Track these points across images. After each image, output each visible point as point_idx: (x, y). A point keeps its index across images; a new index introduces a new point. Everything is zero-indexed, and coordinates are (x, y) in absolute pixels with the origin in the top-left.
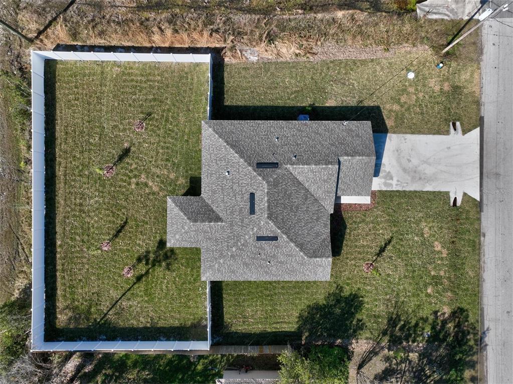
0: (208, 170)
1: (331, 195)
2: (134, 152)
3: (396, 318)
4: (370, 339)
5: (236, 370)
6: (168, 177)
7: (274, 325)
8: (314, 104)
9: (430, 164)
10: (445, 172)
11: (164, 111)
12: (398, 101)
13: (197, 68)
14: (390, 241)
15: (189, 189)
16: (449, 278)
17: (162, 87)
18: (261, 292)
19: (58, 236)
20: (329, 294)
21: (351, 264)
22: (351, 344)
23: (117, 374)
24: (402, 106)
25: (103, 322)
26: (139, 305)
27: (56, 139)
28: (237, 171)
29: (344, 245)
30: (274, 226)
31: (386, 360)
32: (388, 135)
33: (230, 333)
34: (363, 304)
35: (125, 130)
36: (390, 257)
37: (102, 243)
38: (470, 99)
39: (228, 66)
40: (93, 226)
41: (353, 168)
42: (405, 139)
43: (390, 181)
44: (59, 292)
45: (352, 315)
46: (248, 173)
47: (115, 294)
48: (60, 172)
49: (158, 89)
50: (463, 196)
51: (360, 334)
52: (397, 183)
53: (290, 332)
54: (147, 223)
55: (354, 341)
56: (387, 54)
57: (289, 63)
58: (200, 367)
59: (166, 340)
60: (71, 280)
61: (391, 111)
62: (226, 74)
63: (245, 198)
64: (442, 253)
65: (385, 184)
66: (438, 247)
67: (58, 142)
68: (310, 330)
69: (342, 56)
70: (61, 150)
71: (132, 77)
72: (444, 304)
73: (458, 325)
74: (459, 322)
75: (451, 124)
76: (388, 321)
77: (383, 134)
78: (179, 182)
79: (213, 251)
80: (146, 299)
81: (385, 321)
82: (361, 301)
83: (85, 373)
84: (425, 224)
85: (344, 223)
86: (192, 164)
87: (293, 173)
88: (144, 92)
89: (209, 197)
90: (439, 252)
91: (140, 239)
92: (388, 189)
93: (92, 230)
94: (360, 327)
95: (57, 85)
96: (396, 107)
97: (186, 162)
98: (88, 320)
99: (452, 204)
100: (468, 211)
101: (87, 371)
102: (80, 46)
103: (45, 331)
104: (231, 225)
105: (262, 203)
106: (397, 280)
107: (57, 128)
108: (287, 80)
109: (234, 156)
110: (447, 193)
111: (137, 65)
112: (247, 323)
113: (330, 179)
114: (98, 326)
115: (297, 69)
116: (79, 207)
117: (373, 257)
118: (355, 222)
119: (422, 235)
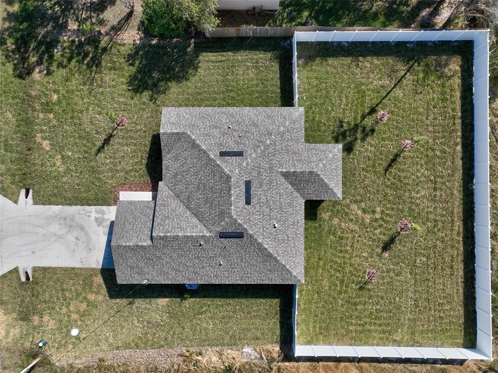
0: (297, 229)
1: (161, 202)
2: (378, 246)
3: (92, 66)
4: (120, 45)
5: (265, 10)
6: (340, 220)
7: (224, 59)
8: (182, 300)
9: (55, 235)
10: (38, 226)
11: (345, 292)
12: (89, 303)
13: (309, 339)
14: (99, 151)
15: (318, 207)
16: (34, 110)
17: (348, 318)
18: (238, 95)
19: (460, 155)
20: (165, 93)
21: (140, 125)
22: (141, 39)
23: (395, 6)
24: (85, 298)
25: (411, 63)
26: (371, 80)
27: (463, 261)
28: (265, 229)
29: (149, 147)
30: (224, 168)
31: (102, 21)
32: (100, 267)
33: (272, 50)
34: (127, 83)
35: (388, 271)
36: (97, 133)
37: (411, 147)
38: (10, 306)
39: (276, 342)
40: (422, 166)
41: (136, 233)
42: (81, 262)
43: (98, 216)
44: (458, 94)
45: (140, 71)
46: (253, 226)
47: (398, 93)
48: (458, 225)
49: (351, 316)
50: (18, 200)
51: (131, 50)
52: (91, 214)
53: (207, 52)
54: (363, 169)
55: (138, 42)
56: (101, 356)
57: (208, 345)
58: (306, 14)
59: (342, 42)
60: (445, 108)
61: (98, 293)
62: (278, 332)
63: (256, 199)
64: (42, 137)
65: (103, 213)
66: (46, 145)
67: (461, 258)
68: (186, 53)
69: (151, 353)
70: (457, 249)
71: (380, 329)
72: (39, 82)
73: (24, 59)
74: (24, 64)
75: (31, 279)
76: (100, 63)
77: (106, 267)
78: (328, 214)
79: (291, 139)
80: (363, 87)
81: (103, 63)
82: (130, 86)
83: (429, 8)
84: (59, 169)
85: (148, 170)
86: (314, 234)
87: (203, 227)
88: (367, 313)
89: (296, 199)
90: (45, 139)
91: (371, 151)
92: (100, 207)
93: (423, 162)
94: (131, 58)
95: (463, 320)
96: (92, 297)
97: (321, 236)
98: (427, 65)
99: (31, 191)
100: (12, 183)
101: (427, 9)
102: (437, 364)
103: (473, 52)
104: (271, 169)
105: (237, 193)
106: (91, 109)
107: (461, 273)
108: (211, 326)
109: (269, 245)
110: (36, 203)
111: (375, 342)
112: (254, 61)
113: (162, 220)
114: (416, 58)
115: (200, 338)
116: (437, 186)
117: (117, 133)
118: (136, 171)
119: (63, 157)
